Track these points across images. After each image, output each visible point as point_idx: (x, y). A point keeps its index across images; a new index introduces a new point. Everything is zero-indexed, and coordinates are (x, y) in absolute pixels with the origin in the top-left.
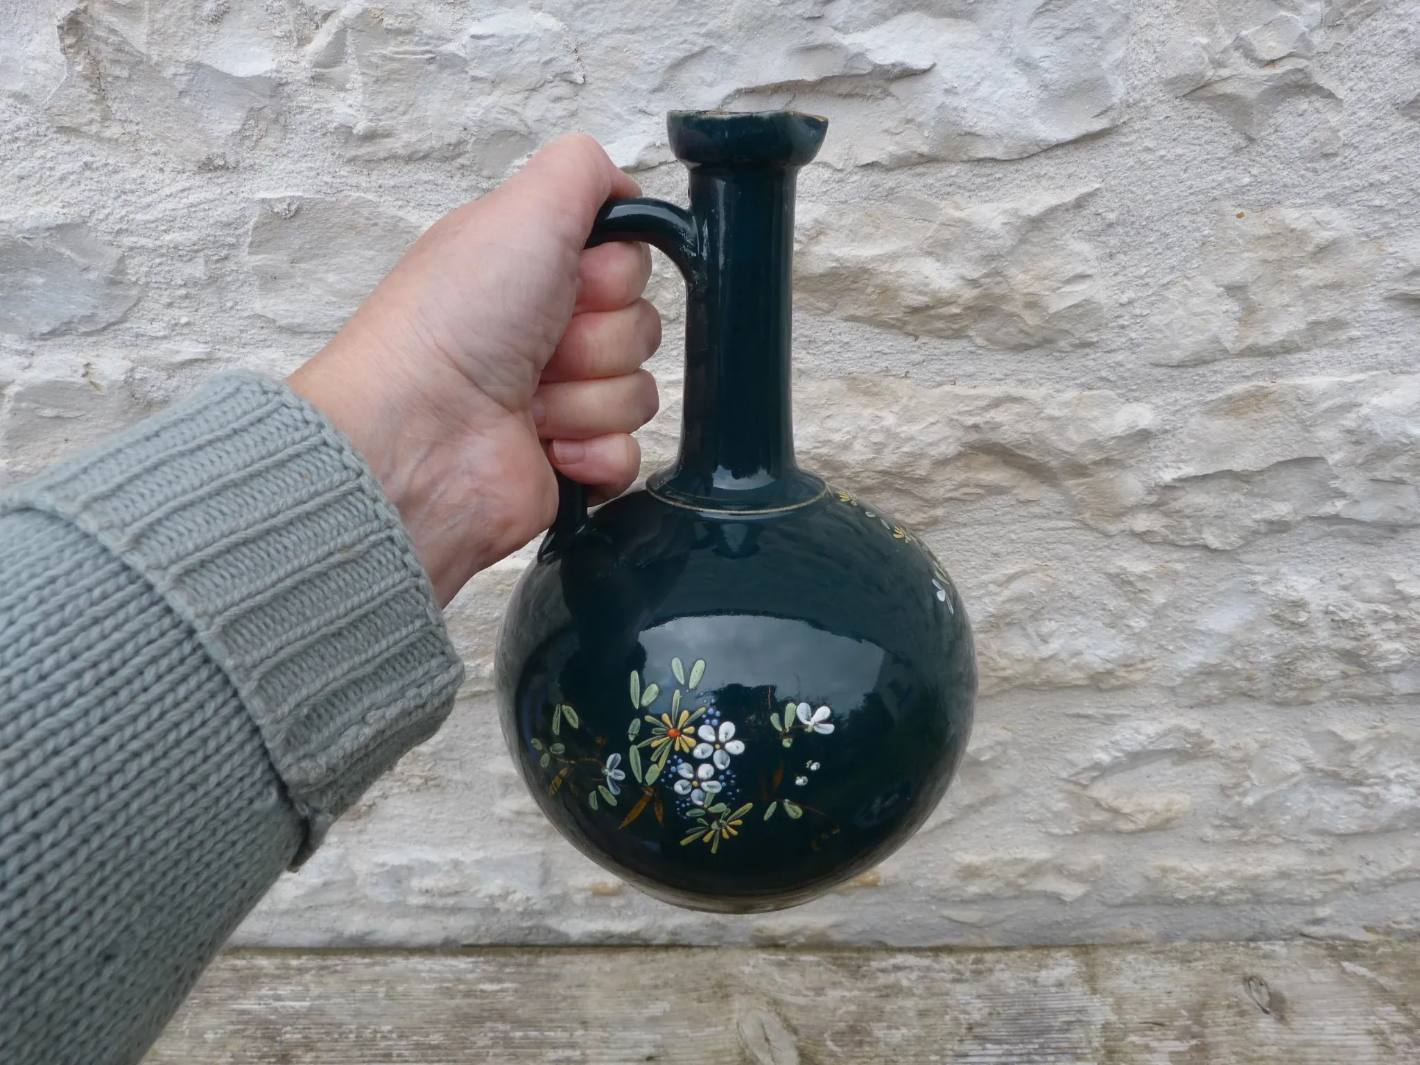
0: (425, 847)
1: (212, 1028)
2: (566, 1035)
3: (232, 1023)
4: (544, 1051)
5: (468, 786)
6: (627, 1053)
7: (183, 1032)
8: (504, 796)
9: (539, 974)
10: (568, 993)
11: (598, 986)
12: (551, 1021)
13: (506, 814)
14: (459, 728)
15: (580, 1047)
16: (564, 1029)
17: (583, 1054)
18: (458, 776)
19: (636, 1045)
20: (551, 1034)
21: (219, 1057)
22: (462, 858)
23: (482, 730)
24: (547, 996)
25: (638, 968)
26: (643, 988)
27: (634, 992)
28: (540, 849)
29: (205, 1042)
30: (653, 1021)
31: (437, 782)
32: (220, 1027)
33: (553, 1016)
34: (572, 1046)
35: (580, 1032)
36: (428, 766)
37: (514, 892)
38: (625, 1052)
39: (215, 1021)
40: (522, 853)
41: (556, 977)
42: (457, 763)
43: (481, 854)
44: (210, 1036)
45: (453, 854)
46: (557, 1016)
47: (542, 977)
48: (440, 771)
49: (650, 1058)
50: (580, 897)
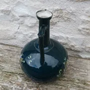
4: (80, 72)
5: (75, 22)
9: (78, 61)
10: (84, 65)
12: (81, 68)
13: (81, 29)
16: (84, 70)
17: (87, 74)
18: (74, 19)
20: (81, 70)
22: (69, 37)
23: (83, 9)
24: (80, 64)
28: (84, 37)
34: (85, 72)
35: (87, 71)
37: (76, 46)
40: (80, 38)
43: (73, 37)
45: (67, 36)
48: (71, 17)
50: (87, 49)
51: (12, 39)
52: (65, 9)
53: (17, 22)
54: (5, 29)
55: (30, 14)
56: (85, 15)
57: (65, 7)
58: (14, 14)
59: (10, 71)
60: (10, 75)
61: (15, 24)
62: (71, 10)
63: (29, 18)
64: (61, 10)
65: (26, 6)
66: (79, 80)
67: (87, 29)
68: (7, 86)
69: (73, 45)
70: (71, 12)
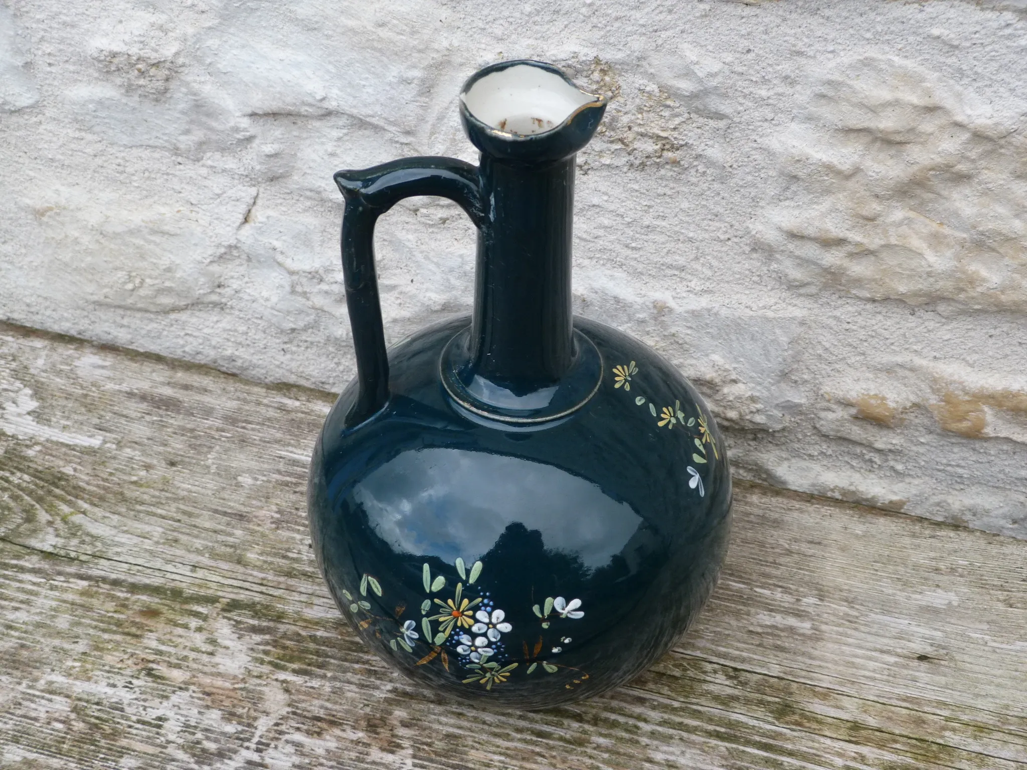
0: (619, 274)
1: (249, 471)
2: (787, 598)
3: (279, 472)
4: (753, 610)
5: (724, 174)
6: (882, 642)
7: (208, 467)
8: (778, 199)
9: (748, 514)
10: (795, 547)
11: (843, 549)
12: (765, 575)
13: (771, 236)
14: (751, 56)
15: (813, 620)
16: (786, 591)
17: (814, 628)
18: (715, 152)
19: (901, 636)
20: (766, 592)
21: (262, 508)
22: (672, 303)
23: (786, 67)
24: (762, 545)
25: (907, 541)
26: (916, 567)
27: (901, 569)
28: (798, 313)
29: (239, 485)
30: (930, 612)
31: (676, 155)
32: (261, 472)
33: (768, 570)
34: (799, 614)
35: (812, 600)
36: (677, 121)
37: (735, 381)
38: (886, 641)
39: (253, 464)
40: (770, 314)
41: (777, 524)
42: (722, 124)
43: (703, 302)
44: (246, 480)
45: (661, 293)
46: (774, 572)
47: (752, 518)
48: (690, 135)
49: (923, 658)
50: (833, 418)
51: (196, 305)
52: (637, 64)
53: (230, 163)
54: (137, 217)
55: (337, 98)
56: (809, 119)
57: (637, 44)
58: (208, 89)
59: (157, 581)
60: (152, 613)
61: (217, 183)
62: (688, 73)
63: (331, 131)
64: (606, 68)
65: (310, 27)
66: (734, 674)
67: (829, 243)
68: (118, 707)
69: (709, 374)
70: (686, 86)
